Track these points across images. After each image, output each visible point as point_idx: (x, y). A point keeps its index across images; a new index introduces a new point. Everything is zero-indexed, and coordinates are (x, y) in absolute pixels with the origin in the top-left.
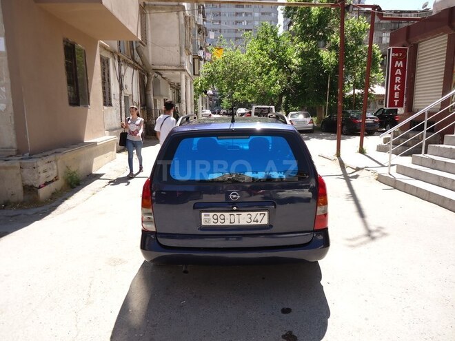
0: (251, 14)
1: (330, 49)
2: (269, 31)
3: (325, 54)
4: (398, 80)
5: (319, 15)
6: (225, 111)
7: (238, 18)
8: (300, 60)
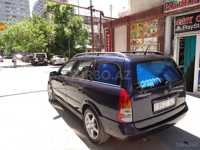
0: (15, 8)
1: (69, 28)
2: (37, 17)
3: (66, 30)
4: (109, 41)
5: (63, 13)
6: (6, 56)
7: (8, 9)
8: (55, 32)
